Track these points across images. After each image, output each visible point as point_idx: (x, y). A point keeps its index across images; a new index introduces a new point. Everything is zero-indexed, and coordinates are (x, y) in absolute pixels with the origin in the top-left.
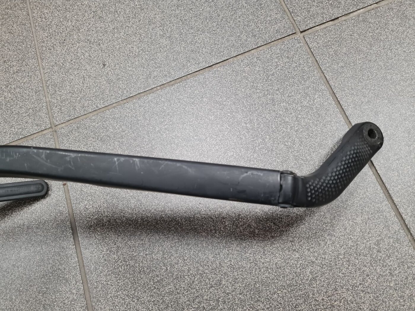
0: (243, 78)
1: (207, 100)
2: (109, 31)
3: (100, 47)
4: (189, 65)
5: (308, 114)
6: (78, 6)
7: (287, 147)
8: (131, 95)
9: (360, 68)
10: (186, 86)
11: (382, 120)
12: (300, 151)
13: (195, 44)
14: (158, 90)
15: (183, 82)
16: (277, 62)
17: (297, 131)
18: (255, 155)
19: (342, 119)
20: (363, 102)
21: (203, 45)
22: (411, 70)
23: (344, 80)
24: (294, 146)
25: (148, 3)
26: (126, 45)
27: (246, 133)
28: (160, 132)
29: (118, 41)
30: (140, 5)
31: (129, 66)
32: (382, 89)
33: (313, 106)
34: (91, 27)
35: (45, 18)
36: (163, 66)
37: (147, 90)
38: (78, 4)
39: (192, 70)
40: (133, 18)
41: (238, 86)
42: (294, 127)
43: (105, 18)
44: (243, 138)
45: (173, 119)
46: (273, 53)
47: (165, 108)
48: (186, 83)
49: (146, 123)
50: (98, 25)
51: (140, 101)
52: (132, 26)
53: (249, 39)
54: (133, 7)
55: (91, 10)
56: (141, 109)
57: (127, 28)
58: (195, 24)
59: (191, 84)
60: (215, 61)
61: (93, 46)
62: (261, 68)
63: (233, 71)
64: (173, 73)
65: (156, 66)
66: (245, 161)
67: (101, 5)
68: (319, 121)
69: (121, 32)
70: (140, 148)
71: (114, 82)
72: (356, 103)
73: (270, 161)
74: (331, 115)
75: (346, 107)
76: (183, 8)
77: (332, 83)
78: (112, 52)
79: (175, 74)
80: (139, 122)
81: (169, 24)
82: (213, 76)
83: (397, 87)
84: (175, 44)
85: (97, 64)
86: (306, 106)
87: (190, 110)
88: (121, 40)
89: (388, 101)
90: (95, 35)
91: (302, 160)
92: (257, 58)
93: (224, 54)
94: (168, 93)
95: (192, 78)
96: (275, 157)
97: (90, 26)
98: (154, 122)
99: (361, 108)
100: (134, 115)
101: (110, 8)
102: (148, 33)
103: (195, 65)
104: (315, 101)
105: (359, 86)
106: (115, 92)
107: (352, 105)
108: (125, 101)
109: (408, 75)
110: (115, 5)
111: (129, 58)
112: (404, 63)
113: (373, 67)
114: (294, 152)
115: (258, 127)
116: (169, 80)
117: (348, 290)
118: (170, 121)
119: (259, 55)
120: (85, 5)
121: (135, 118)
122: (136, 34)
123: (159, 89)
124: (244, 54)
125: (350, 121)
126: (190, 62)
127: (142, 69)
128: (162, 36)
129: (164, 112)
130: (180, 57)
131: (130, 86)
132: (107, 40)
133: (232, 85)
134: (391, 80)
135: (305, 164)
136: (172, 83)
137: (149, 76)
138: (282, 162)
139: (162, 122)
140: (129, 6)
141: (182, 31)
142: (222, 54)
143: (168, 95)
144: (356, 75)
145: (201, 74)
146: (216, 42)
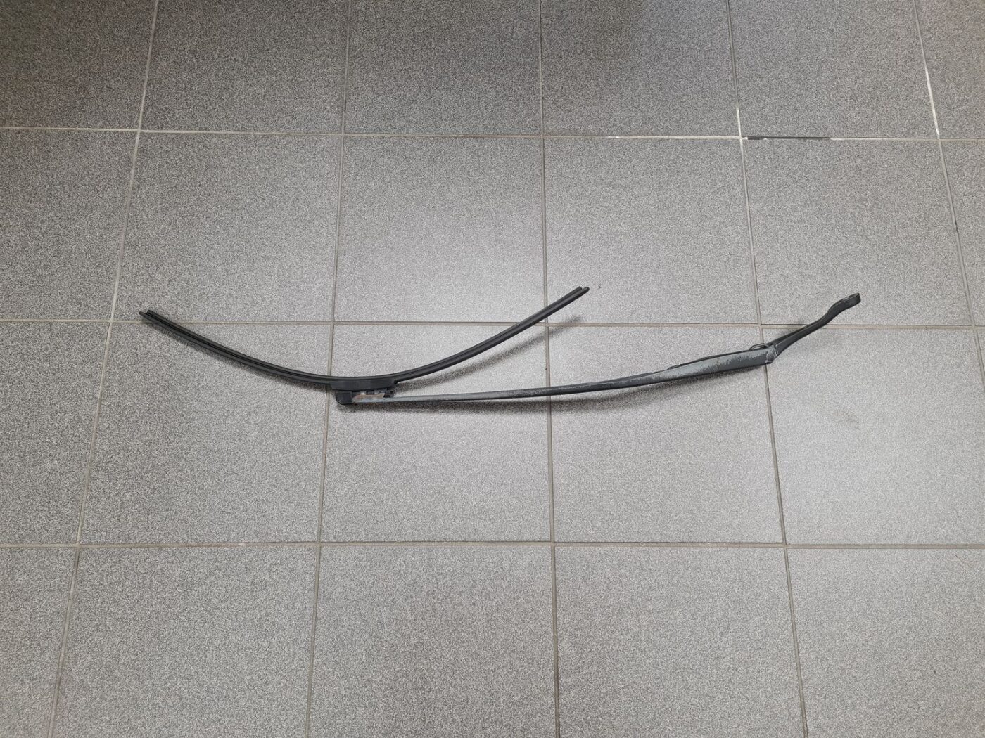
2: (611, 258)
3: (599, 269)
4: (668, 315)
5: (744, 389)
8: (616, 322)
9: (793, 370)
10: (661, 332)
13: (678, 300)
14: (638, 326)
15: (659, 327)
16: (735, 341)
18: (697, 404)
19: (766, 402)
20: (785, 396)
21: (684, 304)
22: (827, 386)
23: (778, 375)
25: (649, 246)
26: (622, 277)
29: (616, 270)
30: (642, 246)
31: (620, 296)
32: (802, 392)
33: (749, 385)
34: (595, 248)
35: (557, 221)
36: (647, 307)
37: (630, 322)
39: (669, 321)
40: (633, 255)
42: (731, 394)
43: (610, 245)
46: (734, 333)
47: (640, 343)
48: (662, 329)
49: (622, 349)
50: (602, 248)
51: (621, 330)
52: (631, 262)
53: (721, 314)
54: (636, 245)
56: (621, 336)
57: (626, 262)
58: (682, 283)
59: (665, 332)
60: (689, 321)
61: (593, 266)
62: (722, 341)
63: (701, 334)
65: (642, 306)
69: (620, 264)
72: (780, 394)
74: (759, 396)
75: (772, 395)
76: (676, 264)
78: (608, 278)
79: (655, 318)
80: (617, 346)
81: (662, 273)
82: (684, 332)
83: (813, 394)
84: (662, 293)
85: (594, 284)
86: (744, 382)
87: (659, 352)
88: (619, 271)
90: (598, 257)
92: (721, 331)
93: (698, 318)
94: (646, 332)
95: (668, 327)
96: (710, 411)
97: (595, 246)
98: (629, 351)
99: (782, 400)
100: (614, 339)
101: (616, 237)
102: (642, 274)
103: (673, 317)
104: (753, 382)
105: (787, 383)
107: (776, 395)
108: (610, 325)
109: (823, 389)
110: (621, 236)
111: (621, 289)
112: (824, 378)
113: (802, 373)
116: (649, 321)
117: (727, 512)
119: (724, 330)
121: (615, 341)
122: (633, 270)
124: (713, 324)
125: (770, 405)
126: (669, 313)
127: (630, 303)
129: (638, 345)
130: (663, 306)
131: (617, 314)
132: (607, 265)
136: (652, 325)
137: (633, 312)
140: (633, 243)
141: (671, 284)
142: (696, 317)
143: (645, 334)
145: (675, 327)
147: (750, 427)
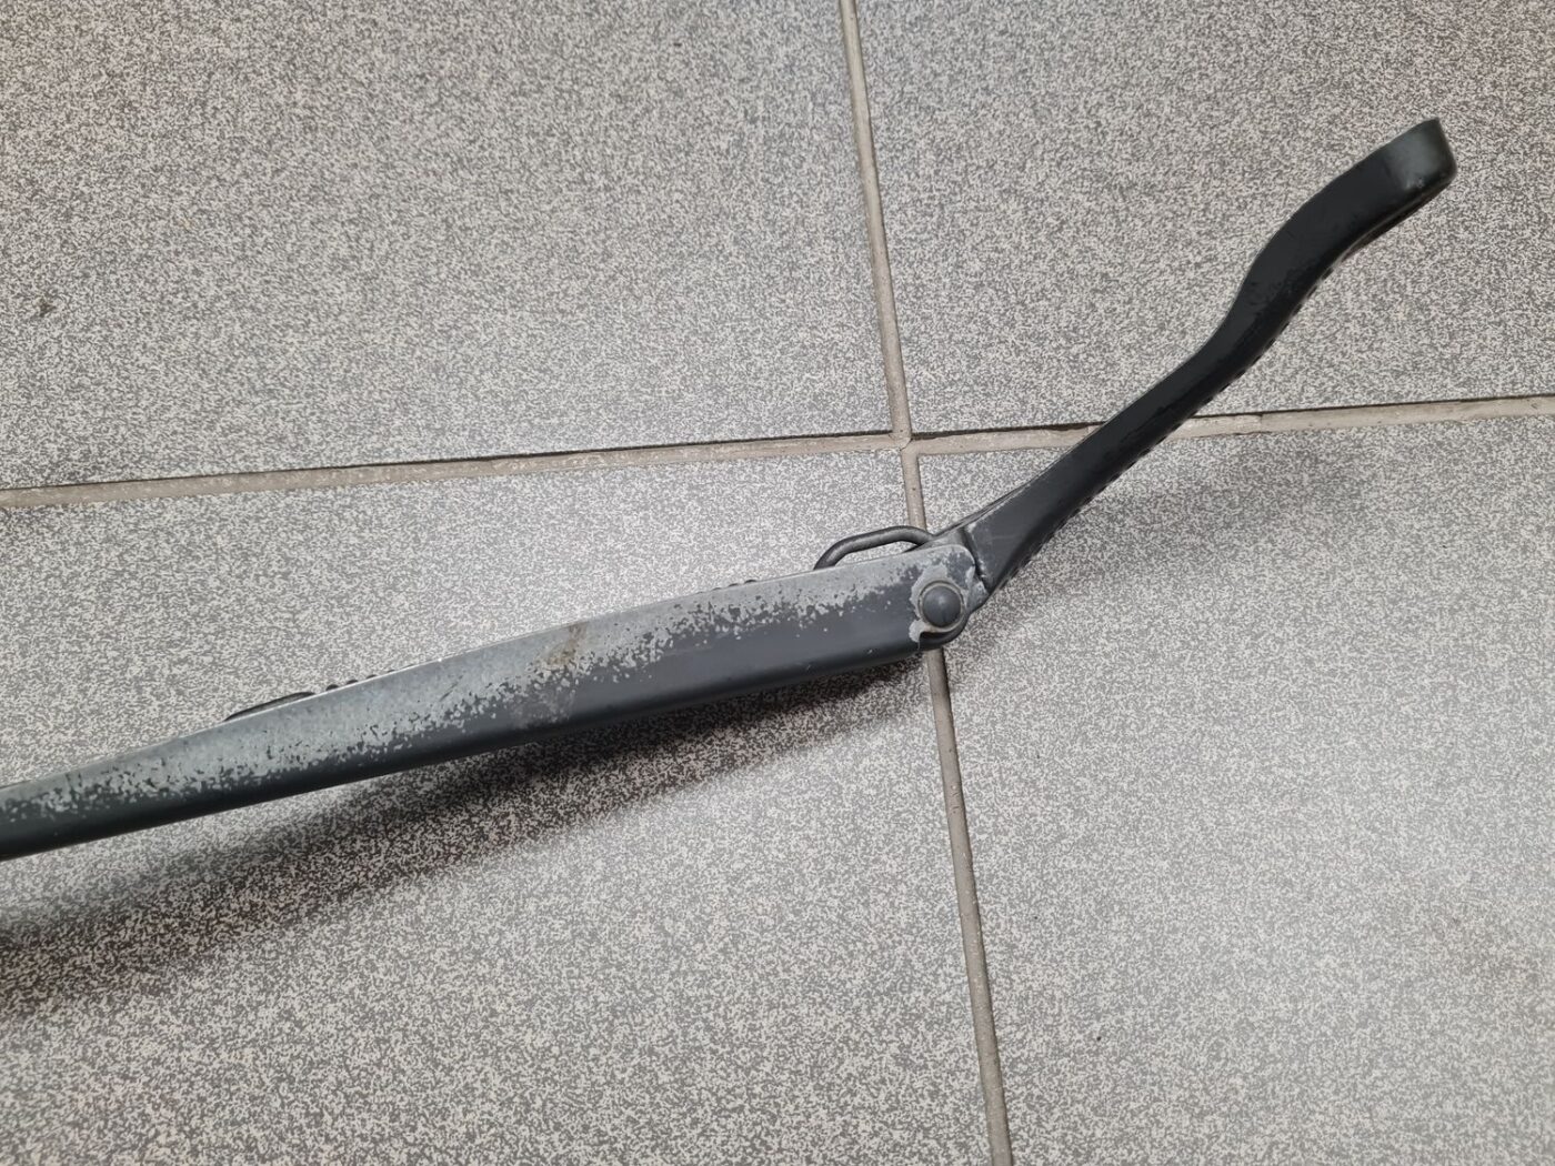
0: (600, 556)
1: (407, 604)
2: (137, 171)
3: (64, 226)
4: (397, 423)
5: (815, 814)
6: (59, 30)
7: (664, 944)
8: (96, 478)
9: (1100, 674)
10: (347, 514)
11: (1119, 948)
12: (716, 982)
13: (461, 342)
14: (217, 492)
15: (339, 489)
16: (765, 534)
17: (736, 879)
18: (512, 936)
19: (949, 886)
20: (1063, 836)
21: (491, 359)
22: (1313, 757)
23: (1017, 706)
24: (699, 946)
25: (346, 109)
26: (177, 253)
27: (512, 817)
28: (139, 690)
29: (152, 224)
30: (310, 108)
31: (145, 346)
32: (1165, 802)
33: (843, 785)
34: (71, 131)
36: (287, 391)
37: (173, 474)
38: (66, 22)
39: (398, 451)
40: (257, 150)
41: (567, 585)
42: (731, 853)
43: (144, 114)
44: (493, 836)
45: (222, 646)
46: (764, 489)
47: (213, 583)
48: (353, 497)
49: (98, 626)
50: (100, 133)
51: (118, 516)
52: (237, 182)
53: (688, 397)
54: (278, 106)
55: (103, 62)
56: (108, 551)
57: (214, 183)
58: (494, 259)
59: (369, 513)
60: (511, 444)
61: (37, 212)
62: (691, 537)
63: (572, 512)
64: (316, 438)
65: (258, 385)
66: (453, 953)
67: (154, 57)
68: (846, 860)
69: (180, 194)
70: (21, 734)
71: (50, 393)
72: (1034, 829)
73: (565, 985)
74: (907, 851)
75: (983, 837)
76: (474, 179)
77: (964, 706)
78: (103, 264)
79: (320, 444)
80: (71, 610)
81: (394, 223)
82: (477, 503)
83: (1232, 813)
84: (380, 316)
85: (19, 296)
86: (816, 771)
87: (318, 626)
88: (167, 226)
89: (1172, 865)
90: (71, 171)
91: (709, 1028)
92: (691, 487)
93: (561, 424)
94: (258, 519)
95: (386, 487)
96: (594, 977)
97: (68, 126)
98: (137, 633)
99: (1044, 862)
100: (66, 572)
101: (185, 79)
102: (289, 234)
103: (424, 433)
104: (866, 762)
105: (1071, 754)
106: (34, 439)
107: (1012, 837)
108: (58, 495)
109: (1290, 774)
110: (209, 76)
111: (163, 310)
112: (1291, 710)
113: (1158, 688)
114: (686, 974)
115: (573, 804)
116: (286, 459)
118: (207, 648)
119: (704, 477)
120: (89, 38)
121: (64, 585)
122: (240, 219)
123: (226, 490)
124: (644, 453)
125: (977, 907)
126: (406, 412)
127: (195, 378)
128: (340, 264)
129: (201, 598)
130: (378, 376)
131: (108, 435)
132: (108, 205)
133: (542, 570)
134: (1213, 774)
135: (714, 1052)
136: (298, 478)
138: (613, 1010)
139: (171, 644)
140: (265, 100)
141: (433, 270)
142: (555, 421)
143: (254, 529)
144: (1076, 703)
145: (432, 481)
146: (550, 362)
147: (852, 1065)
